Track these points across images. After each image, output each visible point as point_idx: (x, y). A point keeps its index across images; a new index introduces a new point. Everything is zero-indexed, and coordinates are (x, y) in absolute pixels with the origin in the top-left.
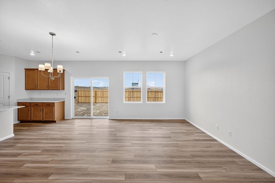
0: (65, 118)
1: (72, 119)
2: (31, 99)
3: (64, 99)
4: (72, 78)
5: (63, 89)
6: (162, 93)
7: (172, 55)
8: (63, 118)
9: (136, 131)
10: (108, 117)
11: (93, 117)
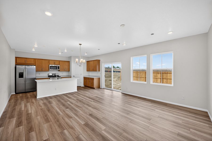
0: (100, 87)
1: (103, 88)
2: (89, 76)
3: (100, 76)
4: (103, 64)
5: (99, 71)
6: (171, 74)
7: (171, 33)
8: (99, 87)
9: (127, 105)
10: (121, 91)
11: (113, 89)
